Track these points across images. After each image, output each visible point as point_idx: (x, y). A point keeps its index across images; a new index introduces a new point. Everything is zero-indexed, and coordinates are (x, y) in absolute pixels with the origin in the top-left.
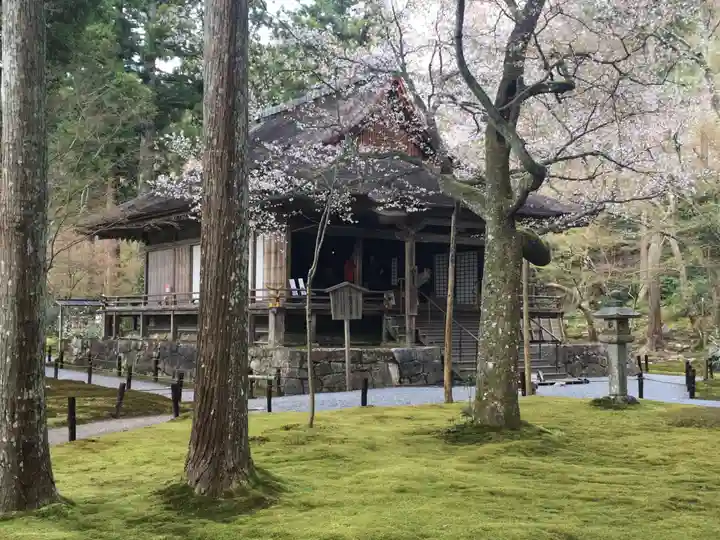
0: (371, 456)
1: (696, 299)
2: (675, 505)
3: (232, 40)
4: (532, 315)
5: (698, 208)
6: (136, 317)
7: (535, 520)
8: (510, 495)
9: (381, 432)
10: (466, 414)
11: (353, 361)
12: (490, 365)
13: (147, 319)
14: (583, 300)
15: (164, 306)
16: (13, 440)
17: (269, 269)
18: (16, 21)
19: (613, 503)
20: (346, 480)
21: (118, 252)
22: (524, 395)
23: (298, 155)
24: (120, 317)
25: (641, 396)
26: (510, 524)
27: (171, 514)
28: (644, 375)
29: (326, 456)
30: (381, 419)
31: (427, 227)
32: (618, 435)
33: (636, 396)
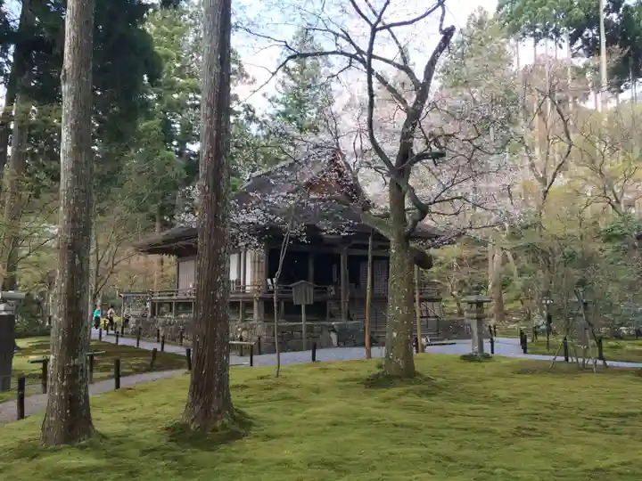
0: (316, 398)
1: (524, 289)
2: (519, 433)
3: (219, 122)
4: (421, 300)
5: (523, 232)
6: (171, 304)
7: (426, 446)
8: (408, 427)
9: (322, 379)
10: (380, 367)
11: (307, 331)
12: (395, 334)
13: (178, 304)
14: (453, 290)
15: (188, 296)
16: (63, 394)
17: (255, 271)
18: (71, 109)
19: (477, 432)
20: (297, 415)
21: (162, 262)
22: (417, 352)
23: (271, 200)
24: (161, 304)
25: (493, 353)
26: (409, 449)
27: (173, 445)
28: (494, 338)
29: (285, 398)
30: (325, 370)
31: (354, 245)
32: (479, 381)
33: (490, 352)
